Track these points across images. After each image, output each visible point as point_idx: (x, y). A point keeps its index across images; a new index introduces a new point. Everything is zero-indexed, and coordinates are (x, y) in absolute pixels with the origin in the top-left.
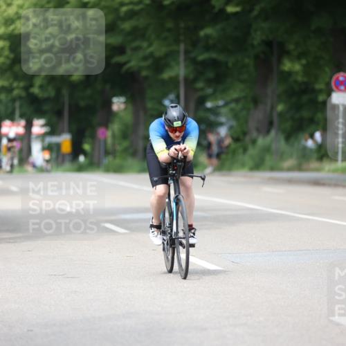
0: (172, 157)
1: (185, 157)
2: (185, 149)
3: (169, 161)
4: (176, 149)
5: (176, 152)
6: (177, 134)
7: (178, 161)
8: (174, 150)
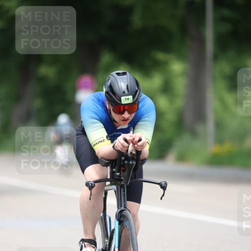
0: (118, 151)
1: (139, 153)
2: (140, 140)
3: (113, 157)
4: (126, 140)
5: (126, 144)
6: (126, 115)
7: (127, 158)
8: (123, 141)
